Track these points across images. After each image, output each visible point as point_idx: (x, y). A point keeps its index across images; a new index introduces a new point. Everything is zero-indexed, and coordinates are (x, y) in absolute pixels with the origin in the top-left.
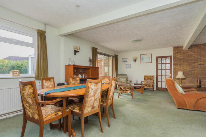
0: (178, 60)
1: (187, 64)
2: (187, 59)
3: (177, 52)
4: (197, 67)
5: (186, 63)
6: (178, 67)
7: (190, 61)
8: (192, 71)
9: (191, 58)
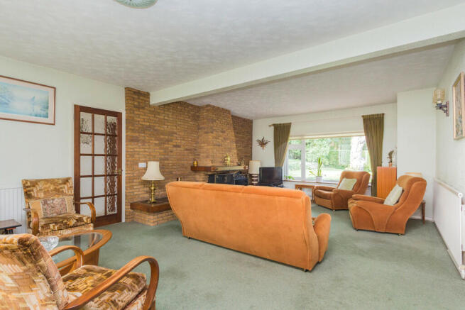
0: (139, 128)
1: (157, 142)
2: (156, 130)
3: (135, 106)
4: (172, 151)
5: (155, 140)
6: (139, 148)
7: (162, 137)
8: (164, 160)
9: (162, 129)
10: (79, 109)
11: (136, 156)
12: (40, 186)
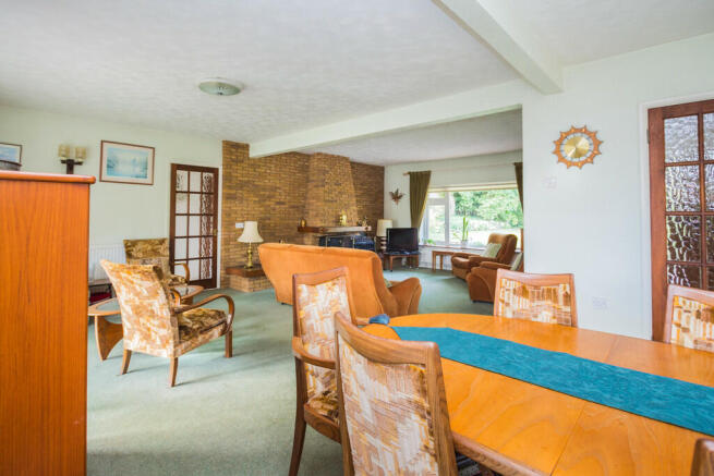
0: (237, 184)
1: (256, 199)
2: (255, 186)
3: (233, 161)
4: (274, 209)
5: (254, 196)
6: (236, 206)
7: (262, 193)
8: (264, 219)
9: (263, 184)
10: (176, 167)
11: (233, 215)
12: (140, 246)
